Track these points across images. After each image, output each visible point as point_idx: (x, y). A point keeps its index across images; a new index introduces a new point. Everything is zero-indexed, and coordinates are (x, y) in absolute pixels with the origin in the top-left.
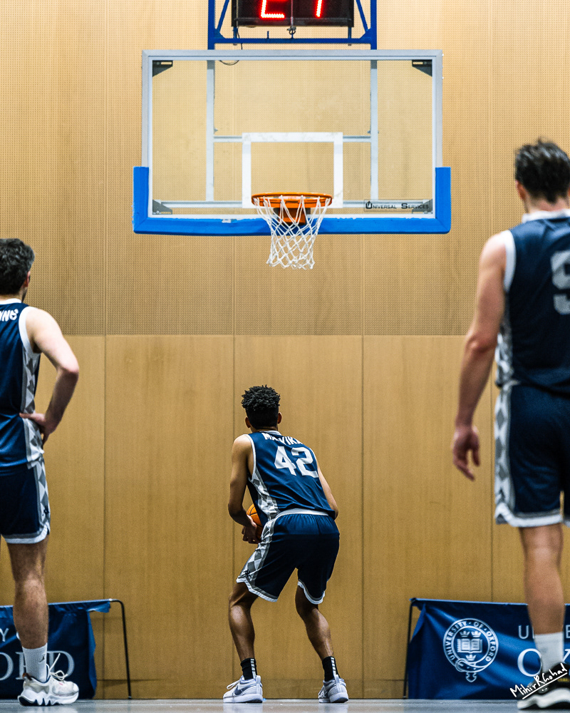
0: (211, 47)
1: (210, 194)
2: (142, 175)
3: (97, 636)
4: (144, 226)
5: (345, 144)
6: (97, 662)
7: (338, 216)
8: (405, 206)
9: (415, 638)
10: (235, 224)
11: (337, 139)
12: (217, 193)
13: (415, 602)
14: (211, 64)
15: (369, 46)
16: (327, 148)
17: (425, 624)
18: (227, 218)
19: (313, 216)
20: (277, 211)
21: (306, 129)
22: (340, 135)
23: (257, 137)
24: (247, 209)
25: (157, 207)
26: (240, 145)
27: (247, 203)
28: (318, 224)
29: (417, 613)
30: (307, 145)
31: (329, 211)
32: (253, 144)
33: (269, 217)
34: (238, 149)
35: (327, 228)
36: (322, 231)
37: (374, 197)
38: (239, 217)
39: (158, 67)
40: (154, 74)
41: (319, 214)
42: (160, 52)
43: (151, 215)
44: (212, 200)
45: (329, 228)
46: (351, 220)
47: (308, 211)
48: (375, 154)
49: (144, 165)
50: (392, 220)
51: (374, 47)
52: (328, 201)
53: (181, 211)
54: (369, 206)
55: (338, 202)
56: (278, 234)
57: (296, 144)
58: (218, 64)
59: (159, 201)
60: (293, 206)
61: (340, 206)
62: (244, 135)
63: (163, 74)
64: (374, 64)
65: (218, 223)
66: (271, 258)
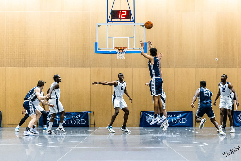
0: (108, 23)
1: (108, 47)
2: (96, 44)
3: (89, 117)
4: (97, 52)
5: (130, 39)
6: (90, 122)
7: (129, 51)
8: (139, 49)
9: (141, 117)
10: (112, 52)
11: (128, 38)
12: (109, 47)
13: (141, 111)
14: (108, 25)
15: (133, 22)
16: (127, 39)
17: (143, 115)
18: (110, 51)
19: (124, 51)
20: (118, 50)
21: (123, 36)
22: (129, 37)
23: (115, 37)
24: (113, 49)
25: (99, 49)
26: (113, 39)
27: (114, 48)
28: (125, 52)
29: (142, 113)
30: (123, 39)
31: (127, 50)
32: (115, 39)
33: (117, 50)
34: (112, 39)
35: (126, 52)
36: (126, 53)
37: (134, 47)
38: (112, 51)
39: (99, 26)
40: (98, 27)
41: (125, 50)
42: (99, 24)
43: (98, 50)
44: (108, 48)
45: (127, 52)
46: (131, 51)
47: (124, 50)
48: (134, 40)
49: (97, 42)
50: (137, 51)
51: (134, 23)
52: (127, 48)
53: (103, 50)
54: (134, 49)
55: (128, 48)
56: (119, 53)
57: (122, 39)
58: (109, 25)
59: (99, 48)
60: (121, 49)
61: (129, 49)
62: (113, 37)
63: (100, 27)
64: (134, 25)
65: (109, 52)
66: (117, 57)
